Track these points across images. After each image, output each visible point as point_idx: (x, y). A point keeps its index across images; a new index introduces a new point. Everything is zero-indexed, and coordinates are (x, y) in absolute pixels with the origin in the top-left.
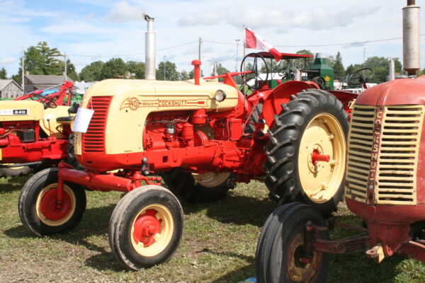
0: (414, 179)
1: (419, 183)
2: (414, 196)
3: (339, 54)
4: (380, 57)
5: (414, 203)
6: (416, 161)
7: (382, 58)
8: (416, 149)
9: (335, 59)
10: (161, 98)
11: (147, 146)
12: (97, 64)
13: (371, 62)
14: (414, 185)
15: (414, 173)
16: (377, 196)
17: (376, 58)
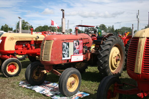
0: (50, 56)
1: (51, 57)
2: (50, 59)
3: (113, 26)
4: (125, 27)
5: (50, 61)
6: (51, 52)
7: (126, 27)
8: (51, 49)
9: (112, 27)
10: (20, 38)
11: (16, 49)
12: (40, 27)
13: (122, 28)
14: (50, 57)
15: (50, 54)
16: (43, 59)
17: (124, 27)
